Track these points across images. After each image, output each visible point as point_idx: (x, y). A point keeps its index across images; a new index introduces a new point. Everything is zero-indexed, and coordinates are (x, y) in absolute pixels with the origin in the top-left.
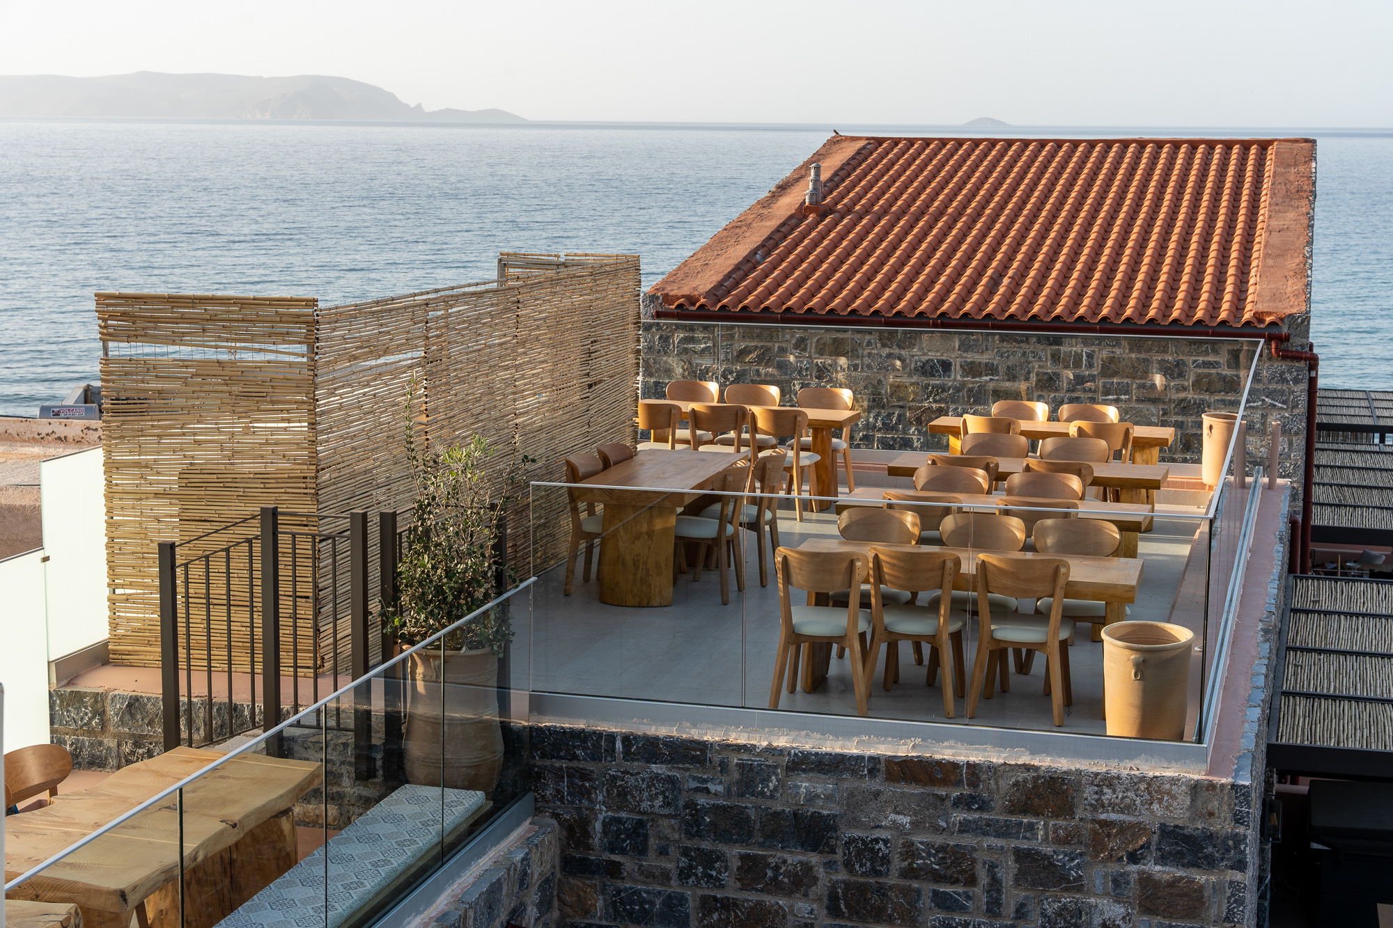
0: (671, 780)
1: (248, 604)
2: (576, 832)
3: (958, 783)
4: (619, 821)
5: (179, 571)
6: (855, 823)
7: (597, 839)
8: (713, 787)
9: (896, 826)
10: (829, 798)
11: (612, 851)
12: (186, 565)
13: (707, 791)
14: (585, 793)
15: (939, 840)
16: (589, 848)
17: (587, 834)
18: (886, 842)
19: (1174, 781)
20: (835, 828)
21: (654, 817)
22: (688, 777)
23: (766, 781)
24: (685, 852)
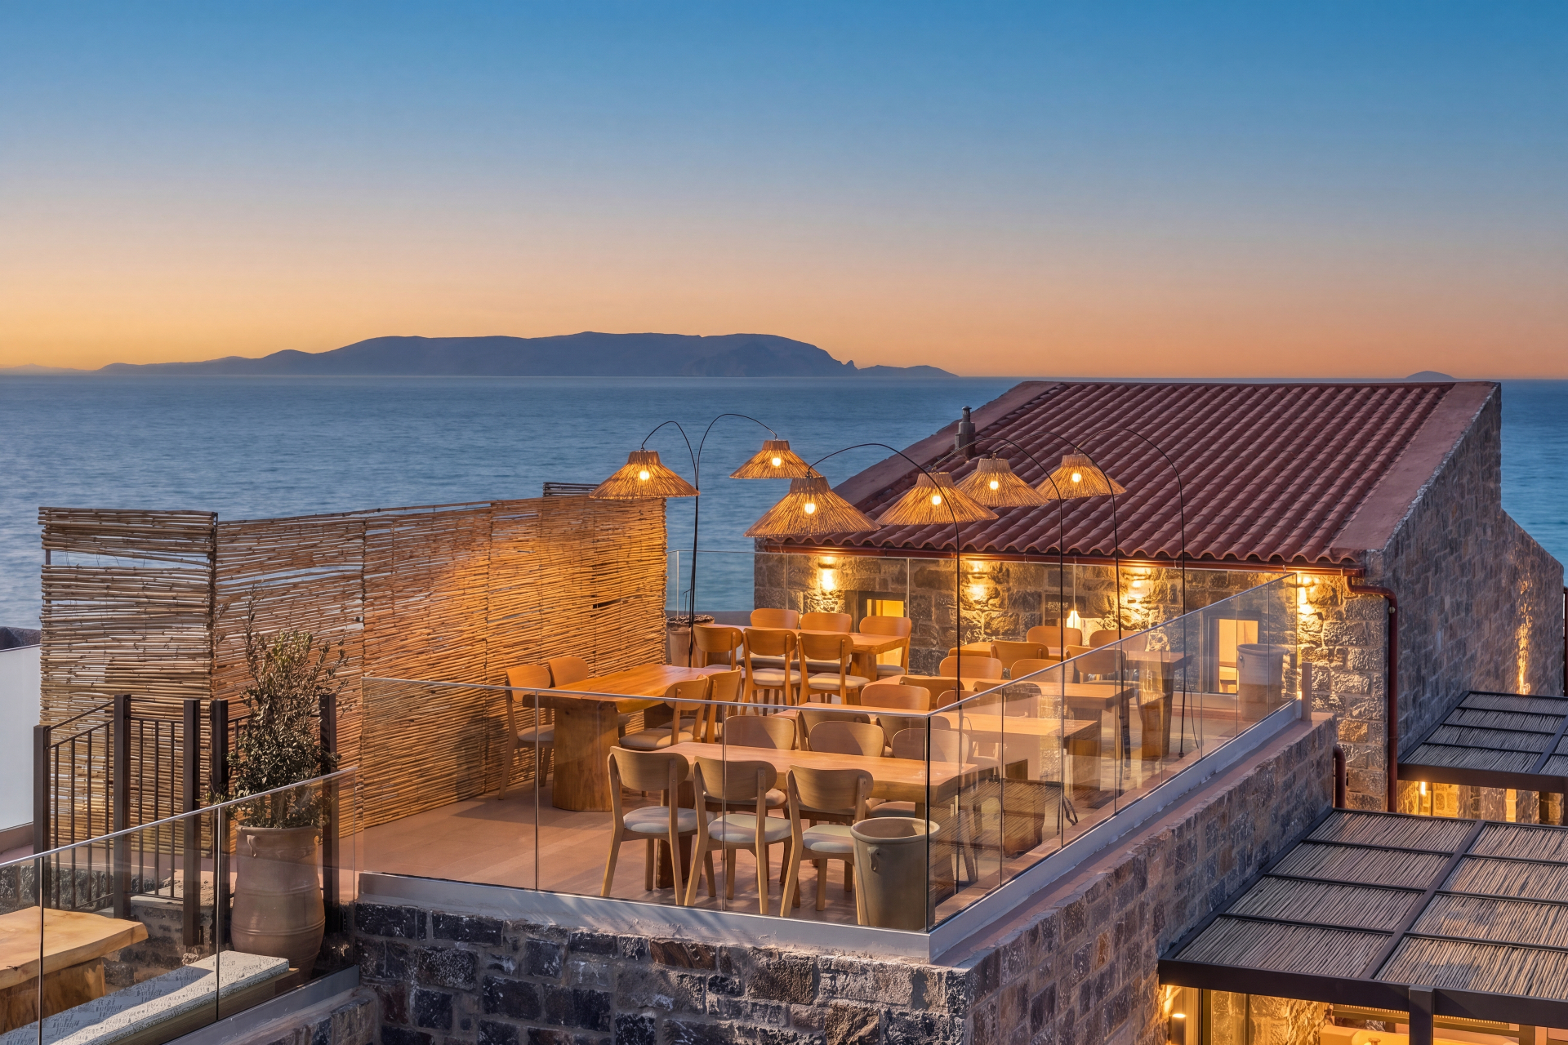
0: (472, 957)
1: (153, 788)
2: (393, 1004)
3: (713, 967)
4: (427, 994)
5: (53, 750)
6: (625, 1003)
7: (410, 1013)
8: (505, 964)
9: (659, 1007)
10: (603, 977)
11: (421, 1025)
12: (57, 746)
13: (500, 968)
14: (401, 969)
15: (697, 1021)
16: (405, 1021)
17: (403, 1009)
18: (651, 1021)
19: (897, 968)
20: (607, 1008)
21: (459, 992)
22: (485, 955)
23: (551, 959)
24: (484, 1027)
